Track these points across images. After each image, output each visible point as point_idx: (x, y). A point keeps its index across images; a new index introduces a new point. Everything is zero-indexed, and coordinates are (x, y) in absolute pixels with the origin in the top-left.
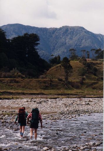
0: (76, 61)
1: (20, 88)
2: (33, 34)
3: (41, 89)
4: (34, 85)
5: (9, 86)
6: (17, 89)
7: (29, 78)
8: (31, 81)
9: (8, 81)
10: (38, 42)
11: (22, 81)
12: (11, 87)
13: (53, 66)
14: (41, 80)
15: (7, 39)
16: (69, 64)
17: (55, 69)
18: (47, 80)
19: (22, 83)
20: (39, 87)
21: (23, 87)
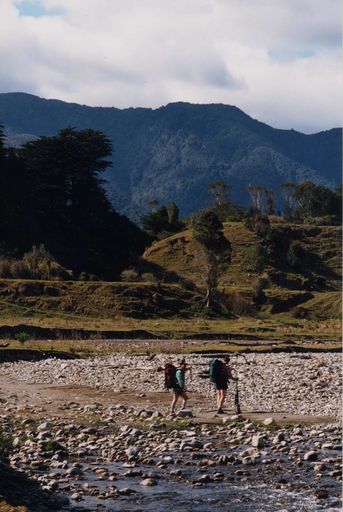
0: (232, 224)
1: (57, 313)
2: (90, 132)
3: (128, 315)
4: (105, 301)
5: (21, 303)
6: (48, 316)
7: (87, 279)
8: (94, 288)
9: (17, 289)
10: (107, 159)
11: (64, 288)
12: (28, 309)
13: (158, 240)
14: (126, 287)
15: (5, 149)
16: (221, 234)
17: (167, 250)
18: (146, 287)
19: (65, 295)
20: (122, 309)
21: (69, 309)
